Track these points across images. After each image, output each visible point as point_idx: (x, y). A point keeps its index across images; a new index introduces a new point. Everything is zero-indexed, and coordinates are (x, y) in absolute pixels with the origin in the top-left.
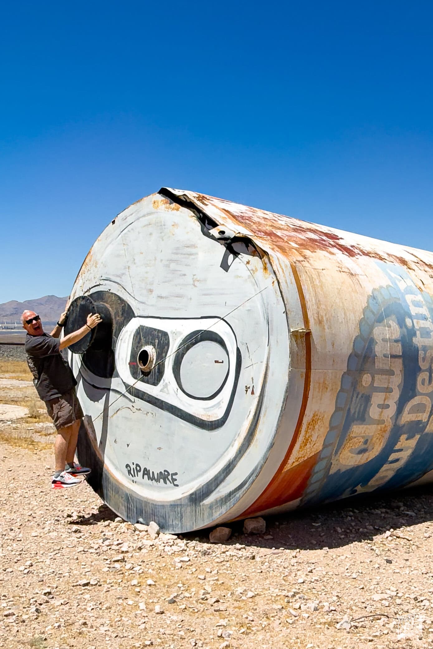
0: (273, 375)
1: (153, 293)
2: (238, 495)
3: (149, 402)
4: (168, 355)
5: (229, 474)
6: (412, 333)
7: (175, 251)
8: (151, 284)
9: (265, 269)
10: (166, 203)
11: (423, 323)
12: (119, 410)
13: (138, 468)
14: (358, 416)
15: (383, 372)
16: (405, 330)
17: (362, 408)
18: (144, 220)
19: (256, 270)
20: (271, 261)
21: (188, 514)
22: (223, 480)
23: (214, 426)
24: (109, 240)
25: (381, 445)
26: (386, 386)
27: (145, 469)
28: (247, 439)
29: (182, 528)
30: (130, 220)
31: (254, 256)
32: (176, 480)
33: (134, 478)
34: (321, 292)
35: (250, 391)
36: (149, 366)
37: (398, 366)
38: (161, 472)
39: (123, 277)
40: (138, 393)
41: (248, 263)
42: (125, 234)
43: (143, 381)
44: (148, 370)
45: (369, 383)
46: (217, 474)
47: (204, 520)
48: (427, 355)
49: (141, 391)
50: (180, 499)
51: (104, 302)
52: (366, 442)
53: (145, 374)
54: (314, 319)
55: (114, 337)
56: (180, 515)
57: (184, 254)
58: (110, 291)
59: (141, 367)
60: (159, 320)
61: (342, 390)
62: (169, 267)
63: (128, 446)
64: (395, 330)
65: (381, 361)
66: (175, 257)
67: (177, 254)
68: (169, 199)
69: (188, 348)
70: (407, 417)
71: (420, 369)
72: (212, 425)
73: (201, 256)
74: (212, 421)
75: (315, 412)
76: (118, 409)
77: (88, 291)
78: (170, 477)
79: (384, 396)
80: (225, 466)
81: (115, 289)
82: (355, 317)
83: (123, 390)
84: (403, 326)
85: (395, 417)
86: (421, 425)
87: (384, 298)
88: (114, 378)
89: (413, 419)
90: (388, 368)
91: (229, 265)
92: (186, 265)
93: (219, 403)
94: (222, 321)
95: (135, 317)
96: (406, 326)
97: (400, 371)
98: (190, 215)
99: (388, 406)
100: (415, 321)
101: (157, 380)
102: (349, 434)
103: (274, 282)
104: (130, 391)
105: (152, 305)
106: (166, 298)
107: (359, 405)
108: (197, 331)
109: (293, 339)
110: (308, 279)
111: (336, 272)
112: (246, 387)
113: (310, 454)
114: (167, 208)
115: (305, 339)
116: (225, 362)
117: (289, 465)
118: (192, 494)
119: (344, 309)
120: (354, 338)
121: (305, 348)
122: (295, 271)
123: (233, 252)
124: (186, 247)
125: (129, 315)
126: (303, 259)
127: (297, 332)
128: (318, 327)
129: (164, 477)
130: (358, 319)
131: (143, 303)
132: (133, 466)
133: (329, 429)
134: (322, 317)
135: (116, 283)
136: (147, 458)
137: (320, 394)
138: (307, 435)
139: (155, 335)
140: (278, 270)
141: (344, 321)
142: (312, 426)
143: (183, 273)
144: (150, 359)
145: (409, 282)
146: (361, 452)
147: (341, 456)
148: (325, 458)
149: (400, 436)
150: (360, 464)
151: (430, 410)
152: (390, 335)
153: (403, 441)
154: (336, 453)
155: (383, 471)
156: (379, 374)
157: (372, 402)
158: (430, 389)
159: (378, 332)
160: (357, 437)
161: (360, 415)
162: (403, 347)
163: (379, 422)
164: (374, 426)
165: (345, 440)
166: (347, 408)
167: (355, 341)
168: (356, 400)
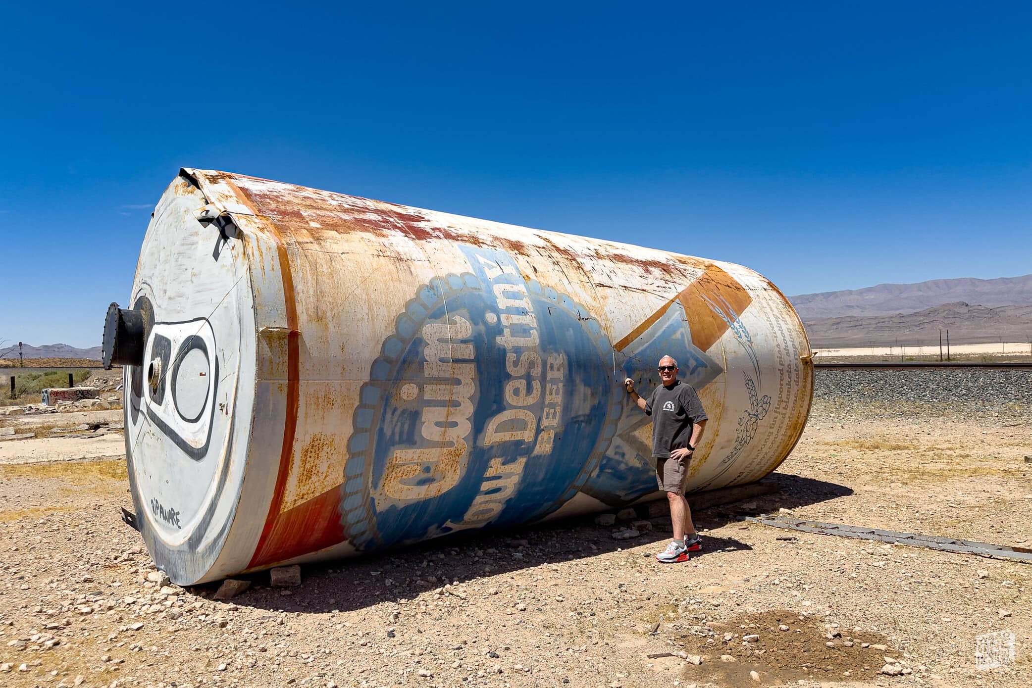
0: (242, 389)
1: (166, 294)
3: (158, 425)
4: (169, 367)
6: (495, 331)
7: (182, 242)
8: (166, 283)
9: (243, 252)
10: (186, 186)
11: (519, 319)
13: (157, 505)
14: (400, 439)
15: (438, 381)
16: (482, 328)
17: (406, 427)
18: (168, 210)
19: (238, 255)
20: (246, 243)
21: (189, 562)
22: (209, 524)
23: (200, 456)
24: (150, 236)
25: (458, 472)
26: (447, 399)
27: (160, 506)
28: (224, 471)
29: (187, 580)
30: (162, 210)
31: (237, 239)
32: (179, 521)
33: (157, 518)
34: (328, 281)
35: (224, 410)
36: (155, 382)
37: (468, 373)
38: (169, 511)
39: (153, 279)
40: (152, 415)
41: (233, 248)
42: (157, 227)
43: (155, 401)
44: (156, 387)
45: (415, 396)
46: (205, 515)
48: (522, 358)
49: (153, 412)
50: (183, 544)
52: (427, 469)
53: (155, 391)
54: (309, 315)
57: (189, 245)
58: (146, 297)
59: (151, 383)
60: (166, 325)
61: (362, 405)
62: (178, 261)
64: (463, 328)
65: (434, 366)
66: (182, 249)
67: (183, 245)
68: (188, 181)
69: (182, 359)
70: (493, 436)
71: (509, 377)
72: (198, 454)
73: (200, 245)
74: (198, 449)
75: (315, 435)
76: (144, 434)
77: (136, 297)
78: (175, 517)
79: (446, 412)
80: (209, 505)
81: (148, 293)
82: (389, 312)
83: (145, 410)
84: (480, 323)
85: (471, 437)
86: (523, 446)
87: (451, 288)
88: (142, 398)
89: (507, 438)
90: (448, 376)
91: (220, 252)
92: (189, 258)
93: (203, 426)
94: (207, 323)
95: (155, 324)
96: (485, 323)
97: (472, 379)
98: (200, 196)
99: (455, 424)
100: (503, 317)
101: (161, 399)
102: (389, 461)
103: (247, 269)
104: (149, 413)
105: (164, 309)
106: (174, 298)
107: (399, 424)
108: (189, 337)
109: (262, 341)
110: (307, 265)
111: (371, 256)
112: (220, 405)
113: (323, 489)
114: (184, 192)
115: (286, 341)
116: (207, 374)
117: (288, 504)
118: (189, 539)
119: (369, 302)
120: (383, 339)
121: (287, 352)
122: (283, 255)
123: (224, 236)
124: (191, 235)
125: (152, 322)
126: (312, 240)
127: (271, 332)
128: (314, 325)
129: (171, 517)
130: (394, 314)
131: (159, 307)
132: (155, 502)
133: (348, 456)
134: (324, 313)
135: (149, 285)
136: (160, 493)
137: (321, 412)
138: (308, 466)
139: (163, 344)
140: (253, 254)
141: (366, 317)
142: (313, 454)
143: (185, 267)
144: (154, 374)
145: (509, 270)
146: (422, 482)
147: (386, 488)
148: (357, 493)
149: (488, 460)
150: (428, 497)
151: (534, 426)
152: (454, 334)
153: (495, 466)
154: (375, 486)
155: (481, 504)
156: (433, 384)
157: (423, 420)
158: (531, 400)
159: (430, 331)
160: (408, 464)
161: (405, 437)
162: (477, 348)
163: (443, 445)
164: (434, 450)
165: (385, 469)
166: (377, 429)
167: (384, 343)
168: (392, 419)
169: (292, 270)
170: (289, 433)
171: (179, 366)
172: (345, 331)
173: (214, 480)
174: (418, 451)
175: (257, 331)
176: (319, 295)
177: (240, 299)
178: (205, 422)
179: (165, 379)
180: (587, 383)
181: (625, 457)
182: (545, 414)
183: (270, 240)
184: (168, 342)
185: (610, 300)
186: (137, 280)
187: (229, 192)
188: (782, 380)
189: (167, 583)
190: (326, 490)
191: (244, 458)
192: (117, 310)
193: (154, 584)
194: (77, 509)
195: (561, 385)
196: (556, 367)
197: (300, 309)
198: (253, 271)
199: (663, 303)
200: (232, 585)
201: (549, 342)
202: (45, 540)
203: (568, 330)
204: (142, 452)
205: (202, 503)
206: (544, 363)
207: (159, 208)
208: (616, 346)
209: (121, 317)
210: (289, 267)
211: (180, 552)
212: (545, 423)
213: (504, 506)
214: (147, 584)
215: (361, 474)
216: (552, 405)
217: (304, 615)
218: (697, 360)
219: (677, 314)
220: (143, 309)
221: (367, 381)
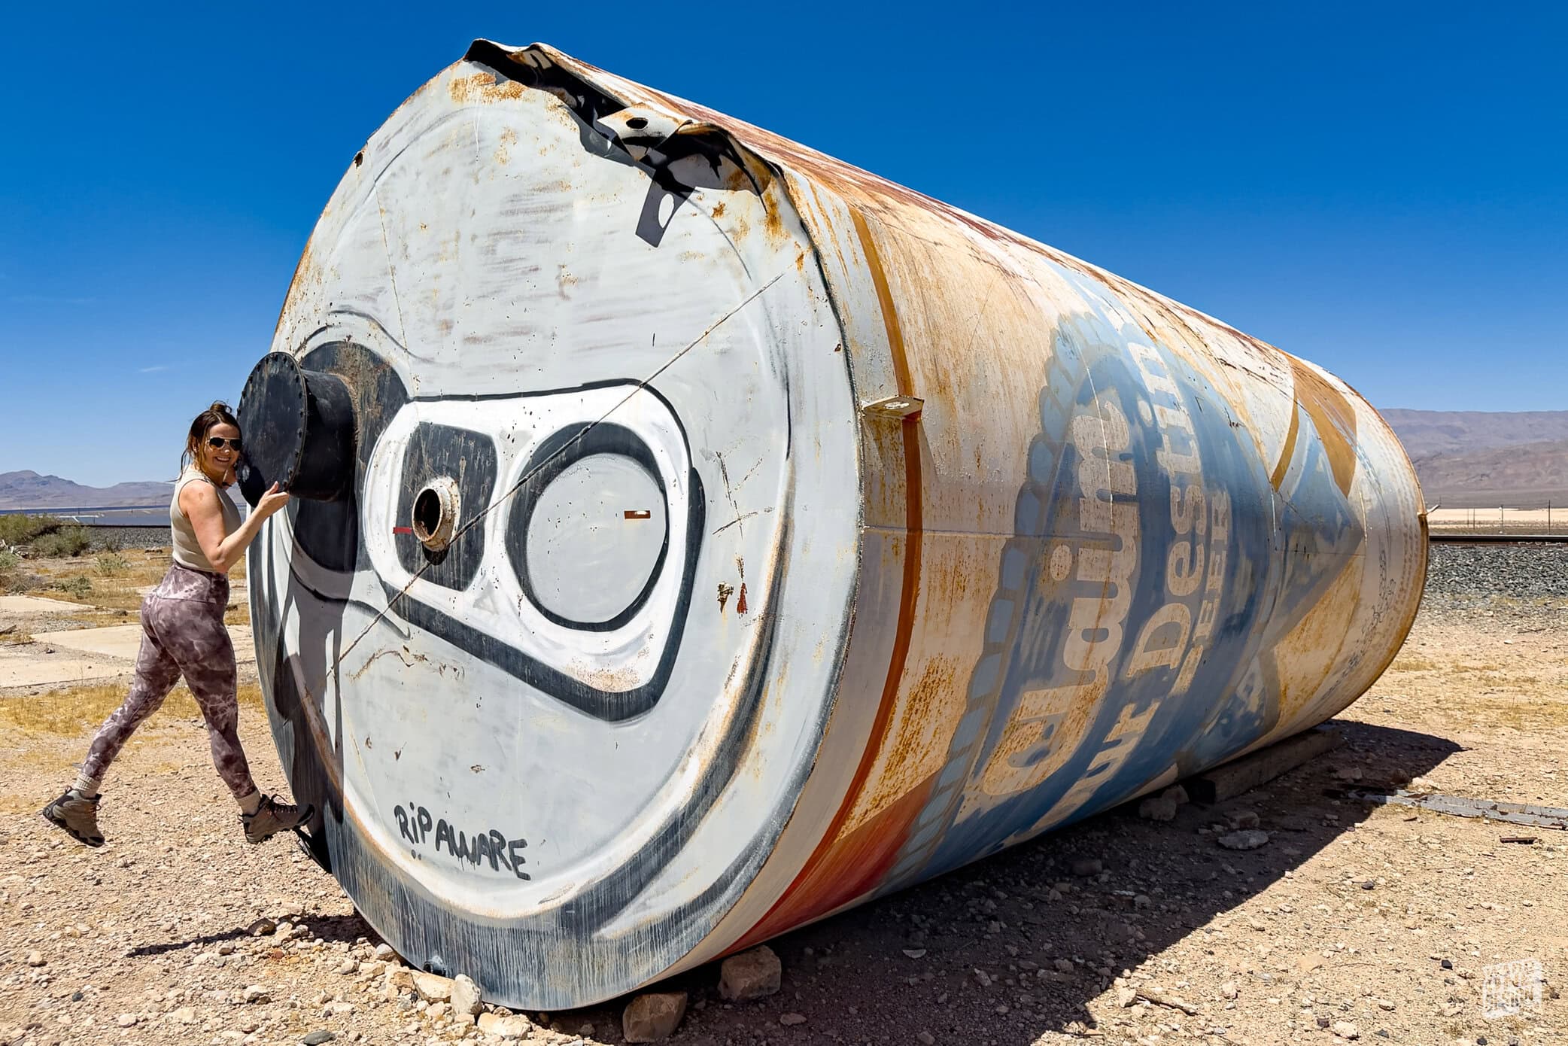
0: (804, 550)
1: (453, 331)
2: (701, 922)
3: (446, 636)
4: (494, 499)
5: (673, 856)
6: (1153, 438)
7: (509, 207)
8: (449, 307)
9: (773, 220)
10: (487, 81)
11: (1173, 416)
12: (373, 657)
13: (425, 820)
14: (1035, 667)
15: (1096, 540)
16: (1139, 430)
17: (1048, 641)
18: (430, 140)
19: (745, 228)
20: (792, 193)
21: (559, 960)
22: (654, 874)
23: (626, 710)
24: (349, 209)
25: (1081, 736)
26: (1103, 580)
27: (442, 824)
28: (726, 749)
29: (542, 996)
30: (394, 147)
31: (735, 189)
32: (523, 861)
33: (416, 847)
35: (733, 601)
36: (441, 536)
37: (1129, 523)
38: (482, 837)
39: (379, 299)
40: (416, 612)
41: (719, 211)
42: (384, 184)
43: (429, 578)
44: (440, 547)
45: (1067, 572)
46: (639, 853)
47: (603, 984)
48: (1186, 497)
49: (424, 605)
50: (536, 916)
51: (338, 371)
52: (1049, 732)
53: (435, 557)
54: (926, 377)
55: (359, 461)
56: (535, 961)
57: (535, 211)
58: (352, 340)
59: (422, 538)
60: (468, 403)
61: (1002, 593)
62: (494, 252)
63: (398, 757)
64: (1119, 429)
65: (1091, 508)
66: (507, 223)
67: (513, 213)
68: (495, 72)
69: (547, 480)
70: (1140, 660)
71: (1173, 535)
72: (620, 707)
73: (581, 212)
74: (619, 695)
75: (932, 662)
76: (371, 656)
77: (302, 346)
78: (506, 852)
79: (1099, 608)
80: (662, 829)
81: (362, 334)
82: (1028, 384)
83: (381, 603)
84: (1135, 419)
85: (1118, 661)
86: (1165, 678)
88: (359, 571)
89: (1153, 663)
90: (1107, 530)
91: (663, 225)
92: (538, 242)
93: (639, 640)
94: (644, 392)
95: (408, 401)
96: (1141, 421)
97: (1134, 538)
98: (550, 104)
99: (1105, 635)
100: (1157, 409)
101: (465, 575)
102: (1012, 715)
103: (802, 257)
104: (398, 606)
105: (452, 365)
106: (487, 339)
107: (1040, 636)
108: (572, 426)
109: (870, 434)
110: (902, 260)
111: (971, 257)
112: (716, 588)
113: (911, 782)
114: (486, 95)
115: (902, 436)
116: (658, 515)
117: (853, 822)
118: (566, 907)
119: (1000, 358)
120: (1028, 440)
121: (904, 463)
122: (863, 230)
123: (672, 187)
124: (539, 189)
125: (394, 398)
128: (937, 402)
129: (490, 851)
130: (1034, 388)
131: (425, 361)
132: (414, 814)
133: (965, 708)
134: (946, 374)
135: (364, 316)
136: (444, 792)
137: (946, 607)
138: (908, 733)
139: (454, 447)
141: (1001, 392)
142: (922, 704)
143: (531, 263)
144: (444, 515)
146: (1033, 759)
147: (987, 775)
148: (949, 787)
149: (1121, 709)
150: (1027, 788)
151: (1187, 637)
152: (1110, 440)
153: (1123, 720)
154: (976, 773)
156: (1089, 546)
157: (1070, 625)
158: (1193, 585)
159: (1082, 430)
160: (1031, 720)
161: (1042, 662)
162: (1138, 473)
163: (1082, 678)
164: (1070, 688)
165: (1002, 733)
166: (1013, 645)
167: (1031, 449)
168: (1034, 621)
169: (885, 268)
170: (897, 658)
171: (535, 496)
172: (978, 420)
174: (1051, 692)
175: (857, 409)
176: (933, 332)
178: (648, 627)
179: (480, 530)
180: (1250, 554)
181: (1252, 694)
182: (1202, 612)
184: (481, 440)
185: (1245, 391)
186: (302, 309)
188: (1406, 553)
190: (914, 785)
195: (1224, 555)
196: (1220, 518)
197: (911, 360)
199: (1290, 405)
200: (664, 1008)
201: (1210, 467)
203: (1224, 445)
206: (1209, 509)
207: (384, 140)
208: (1272, 481)
210: (878, 260)
211: (521, 933)
212: (1199, 630)
215: (969, 748)
216: (1211, 595)
218: (1342, 512)
219: (1308, 427)
220: (341, 371)
221: (1011, 536)
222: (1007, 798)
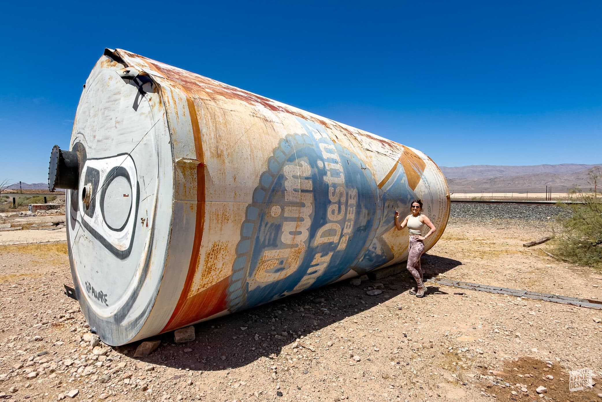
0: (161, 208)
1: (95, 138)
3: (90, 232)
4: (98, 190)
5: (134, 302)
6: (323, 172)
7: (108, 100)
8: (95, 131)
9: (160, 102)
10: (109, 61)
11: (334, 166)
13: (90, 286)
14: (268, 243)
15: (293, 204)
16: (316, 170)
17: (273, 235)
18: (96, 80)
19: (155, 104)
20: (162, 93)
22: (131, 307)
25: (298, 263)
26: (297, 216)
27: (93, 288)
28: (144, 269)
31: (154, 93)
32: (107, 300)
34: (223, 128)
35: (145, 223)
36: (87, 201)
37: (309, 199)
38: (99, 293)
39: (85, 129)
40: (85, 224)
41: (150, 100)
42: (88, 94)
43: (87, 214)
44: (88, 204)
45: (279, 214)
46: (128, 300)
48: (336, 191)
49: (86, 222)
52: (282, 263)
53: (87, 208)
54: (211, 152)
57: (113, 101)
58: (80, 142)
61: (247, 221)
62: (104, 114)
63: (85, 267)
64: (306, 169)
65: (290, 195)
66: (108, 105)
67: (108, 102)
68: (111, 59)
69: (108, 185)
70: (319, 240)
71: (330, 202)
72: (123, 255)
73: (122, 101)
74: (122, 252)
75: (215, 243)
76: (80, 237)
77: (74, 143)
78: (104, 298)
79: (296, 225)
80: (132, 293)
81: (82, 140)
82: (263, 155)
84: (315, 167)
85: (308, 241)
86: (333, 246)
87: (297, 143)
88: (78, 211)
89: (326, 241)
90: (298, 201)
91: (138, 105)
92: (112, 111)
93: (126, 235)
94: (129, 157)
95: (87, 160)
96: (317, 167)
97: (311, 203)
98: (121, 68)
99: (300, 233)
100: (326, 163)
101: (93, 213)
102: (260, 258)
103: (164, 113)
104: (83, 222)
106: (101, 141)
107: (269, 233)
108: (115, 168)
109: (178, 170)
110: (209, 115)
111: (249, 115)
112: (142, 219)
113: (218, 279)
114: (108, 65)
115: (196, 171)
116: (130, 196)
117: (194, 292)
118: (115, 315)
119: (251, 147)
120: (260, 174)
121: (196, 180)
122: (191, 105)
123: (142, 92)
124: (115, 94)
125: (85, 159)
126: (210, 99)
127: (185, 163)
128: (215, 160)
129: (101, 296)
130: (266, 157)
131: (90, 148)
132: (88, 284)
133: (236, 256)
134: (222, 151)
135: (82, 134)
136: (92, 278)
137: (220, 226)
138: (209, 265)
139: (93, 174)
140: (168, 101)
141: (249, 157)
142: (214, 256)
143: (110, 117)
144: (87, 195)
145: (325, 135)
146: (277, 271)
147: (257, 276)
148: (239, 280)
149: (315, 255)
150: (279, 279)
151: (340, 233)
152: (301, 173)
153: (318, 258)
154: (250, 275)
155: (305, 280)
156: (289, 206)
157: (283, 230)
158: (340, 217)
159: (288, 170)
160: (271, 260)
161: (271, 242)
162: (314, 183)
163: (292, 246)
164: (287, 249)
165: (258, 264)
166: (255, 237)
167: (261, 176)
168: (265, 230)
169: (198, 118)
170: (197, 242)
171: (106, 189)
172: (236, 166)
173: (136, 276)
174: (278, 251)
175: (174, 161)
176: (218, 138)
177: (158, 136)
178: (128, 231)
179: (95, 199)
180: (366, 208)
181: (377, 249)
182: (346, 226)
183: (181, 94)
184: (98, 172)
185: (373, 159)
186: (74, 132)
187: (144, 64)
188: (440, 207)
189: (97, 344)
190: (219, 280)
191: (162, 261)
192: (58, 150)
193: (88, 343)
194: (40, 275)
195: (354, 208)
196: (352, 197)
197: (205, 147)
198: (169, 114)
199: (395, 163)
200: (147, 346)
201: (350, 182)
202: (13, 301)
203: (357, 175)
204: (78, 249)
205: (125, 291)
206: (347, 194)
207: (89, 81)
208: (378, 186)
209: (61, 154)
210: (196, 115)
211: (108, 322)
212: (345, 231)
213: (315, 280)
214: (83, 344)
215: (243, 268)
216: (349, 220)
217: (206, 372)
218: (410, 195)
219: (401, 169)
220: (78, 151)
221: (251, 203)
222: (271, 282)
